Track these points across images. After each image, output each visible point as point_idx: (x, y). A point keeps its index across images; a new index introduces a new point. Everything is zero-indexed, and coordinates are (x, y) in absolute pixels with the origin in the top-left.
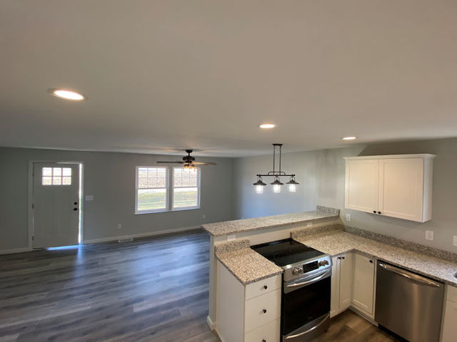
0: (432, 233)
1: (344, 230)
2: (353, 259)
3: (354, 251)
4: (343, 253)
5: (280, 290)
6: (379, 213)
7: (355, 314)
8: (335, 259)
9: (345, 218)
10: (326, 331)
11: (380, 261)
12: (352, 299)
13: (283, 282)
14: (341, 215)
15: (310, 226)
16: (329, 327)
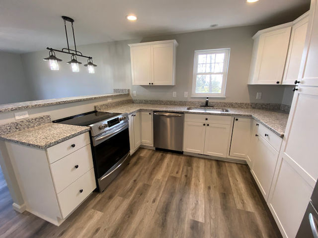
0: (176, 93)
1: (133, 103)
2: (140, 115)
3: (140, 111)
4: (134, 112)
5: (90, 145)
6: (152, 84)
7: (143, 148)
8: (130, 116)
9: (133, 94)
10: (128, 164)
11: (155, 111)
12: (141, 141)
13: (91, 137)
14: (130, 93)
15: (110, 101)
16: (130, 161)
